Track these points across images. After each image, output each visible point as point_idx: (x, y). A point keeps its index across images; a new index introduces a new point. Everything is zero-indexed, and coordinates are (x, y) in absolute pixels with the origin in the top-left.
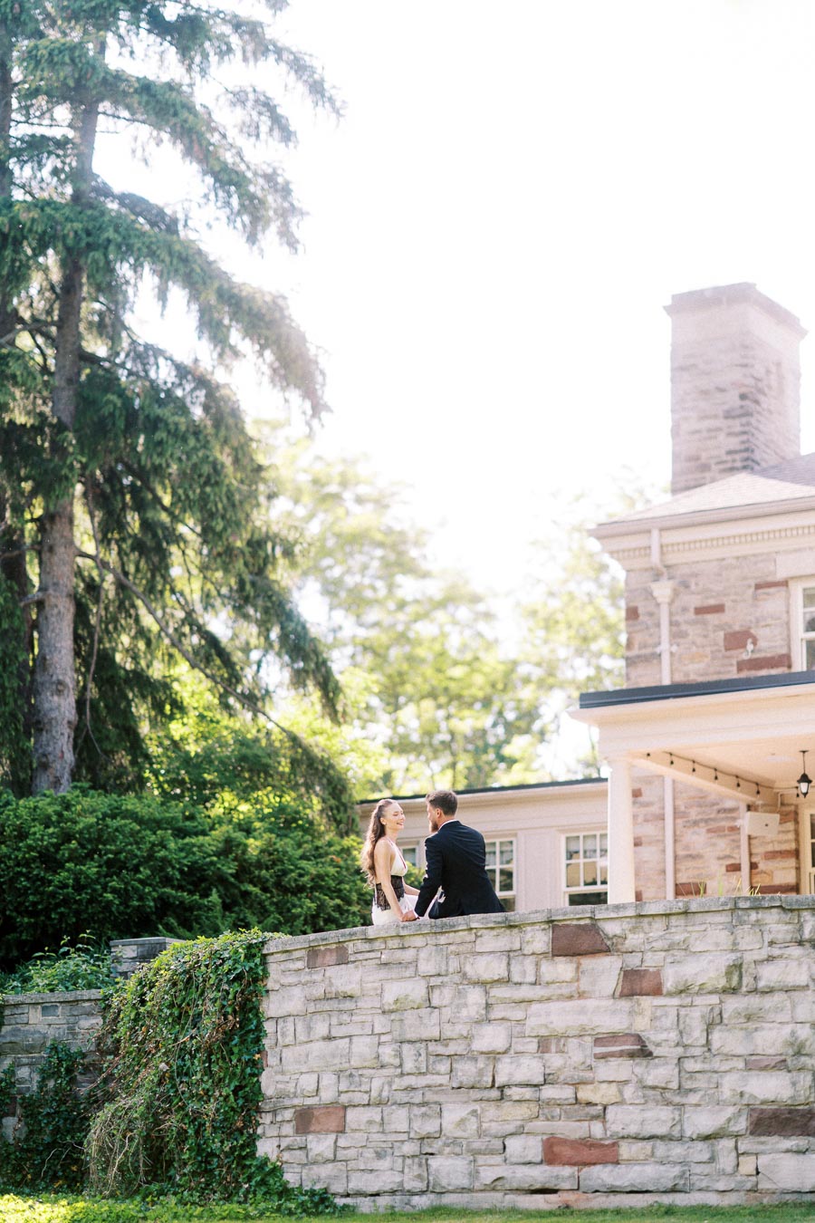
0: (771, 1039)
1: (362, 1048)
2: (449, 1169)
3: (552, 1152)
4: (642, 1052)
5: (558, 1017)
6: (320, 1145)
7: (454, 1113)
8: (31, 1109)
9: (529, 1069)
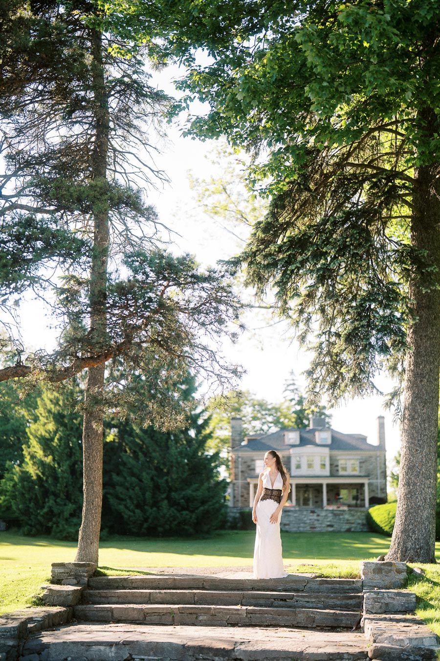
0: (329, 520)
1: (292, 519)
2: (301, 529)
3: (311, 528)
4: (318, 520)
5: (311, 518)
6: (287, 527)
7: (302, 525)
8: (231, 522)
9: (308, 521)
